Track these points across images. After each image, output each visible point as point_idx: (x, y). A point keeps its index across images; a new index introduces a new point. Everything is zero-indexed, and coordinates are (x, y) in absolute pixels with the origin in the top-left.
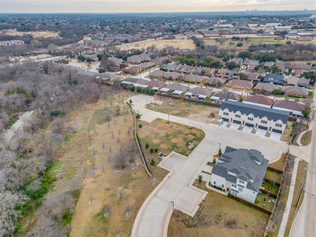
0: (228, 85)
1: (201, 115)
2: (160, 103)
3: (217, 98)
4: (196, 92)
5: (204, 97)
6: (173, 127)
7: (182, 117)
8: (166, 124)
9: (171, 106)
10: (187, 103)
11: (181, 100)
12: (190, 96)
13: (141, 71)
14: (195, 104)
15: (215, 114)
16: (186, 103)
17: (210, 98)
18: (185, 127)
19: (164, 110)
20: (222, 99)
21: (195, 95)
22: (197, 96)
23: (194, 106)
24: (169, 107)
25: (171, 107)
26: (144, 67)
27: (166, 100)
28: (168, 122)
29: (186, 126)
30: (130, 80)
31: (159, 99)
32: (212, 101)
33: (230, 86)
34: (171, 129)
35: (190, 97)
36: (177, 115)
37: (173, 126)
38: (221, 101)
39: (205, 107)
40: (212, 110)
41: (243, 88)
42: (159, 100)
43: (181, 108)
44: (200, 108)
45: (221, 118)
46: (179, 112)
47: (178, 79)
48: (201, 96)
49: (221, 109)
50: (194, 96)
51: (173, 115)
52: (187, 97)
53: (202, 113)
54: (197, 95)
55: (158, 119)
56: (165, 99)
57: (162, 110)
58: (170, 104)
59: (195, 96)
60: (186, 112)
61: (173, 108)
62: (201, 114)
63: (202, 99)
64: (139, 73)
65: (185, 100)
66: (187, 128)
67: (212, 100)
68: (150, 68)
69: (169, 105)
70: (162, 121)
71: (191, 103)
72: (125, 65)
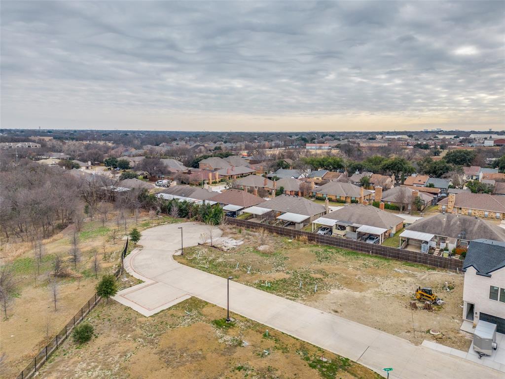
0: (444, 207)
1: (376, 293)
2: (231, 243)
3: (427, 237)
4: (350, 219)
5: (379, 231)
6: (238, 353)
7: (295, 297)
8: (212, 328)
9: (265, 254)
10: (320, 249)
11: (301, 238)
12: (329, 229)
13: (218, 180)
14: (348, 254)
15: (437, 294)
16: (315, 249)
17: (400, 235)
18: (298, 357)
19: (234, 268)
20: (443, 240)
21: (345, 225)
22: (354, 229)
23: (343, 259)
24: (257, 257)
25: (260, 258)
27: (254, 236)
28: (226, 322)
29: (304, 347)
30: (177, 190)
31: (232, 233)
32: (406, 247)
34: (222, 361)
35: (331, 231)
36: (273, 288)
37: (240, 344)
38: (443, 246)
39: (386, 264)
40: (413, 276)
41: (498, 215)
42: (230, 236)
43: (296, 264)
44: (365, 266)
45: (477, 317)
46: (287, 276)
47: (300, 194)
48: (364, 228)
49: (471, 271)
50: (342, 228)
51: (260, 286)
52: (321, 232)
53: (378, 286)
54: (354, 225)
55: (194, 304)
56: (252, 233)
57: (225, 266)
58: (261, 248)
59: (348, 229)
60: (312, 279)
61: (267, 261)
62: (373, 290)
63: (371, 237)
64: (213, 183)
65: (312, 238)
66: (308, 359)
67: (407, 241)
68: (241, 177)
69: (258, 251)
70: (205, 310)
71: (334, 251)
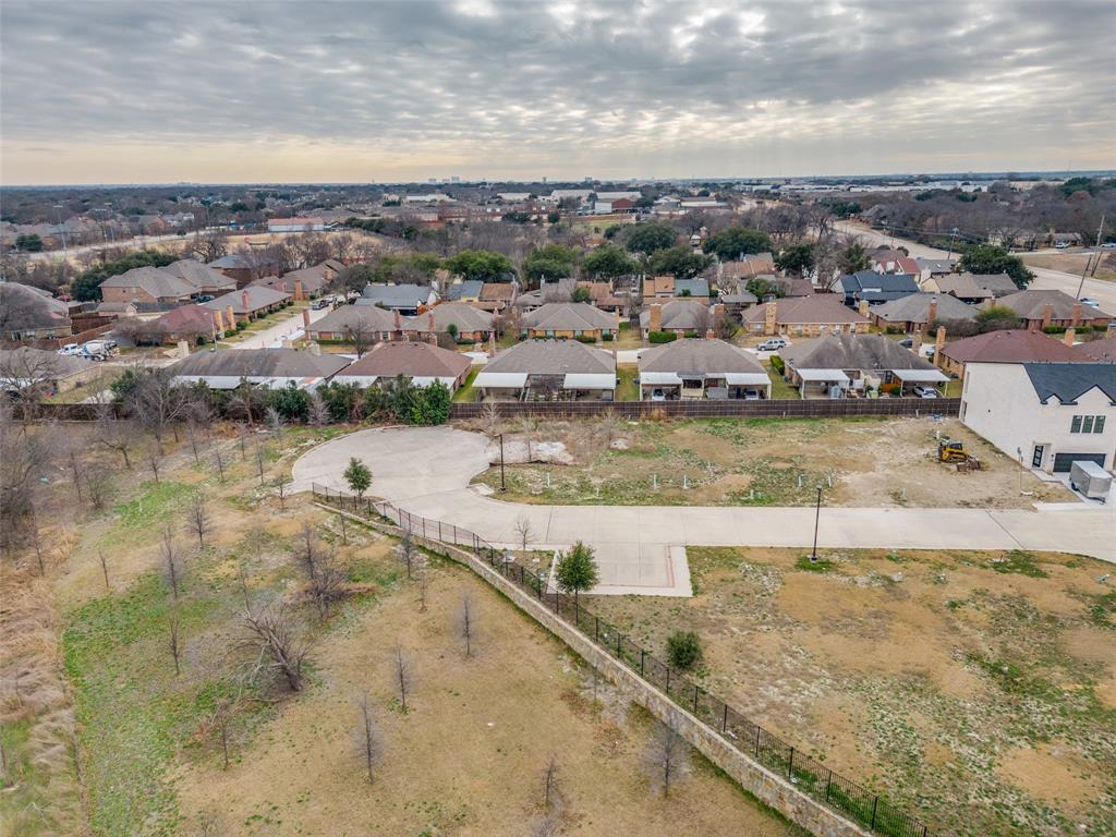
0: (758, 326)
2: (554, 450)
3: (833, 374)
4: (695, 366)
8: (817, 575)
11: (653, 415)
13: (234, 327)
21: (697, 377)
22: (717, 382)
26: (244, 306)
27: (565, 427)
29: (956, 556)
30: (218, 363)
33: (771, 331)
35: (675, 392)
38: (858, 384)
42: (521, 437)
50: (697, 383)
54: (710, 375)
57: (626, 488)
58: (620, 445)
59: (704, 384)
64: (227, 336)
68: (271, 312)
72: (101, 314)
